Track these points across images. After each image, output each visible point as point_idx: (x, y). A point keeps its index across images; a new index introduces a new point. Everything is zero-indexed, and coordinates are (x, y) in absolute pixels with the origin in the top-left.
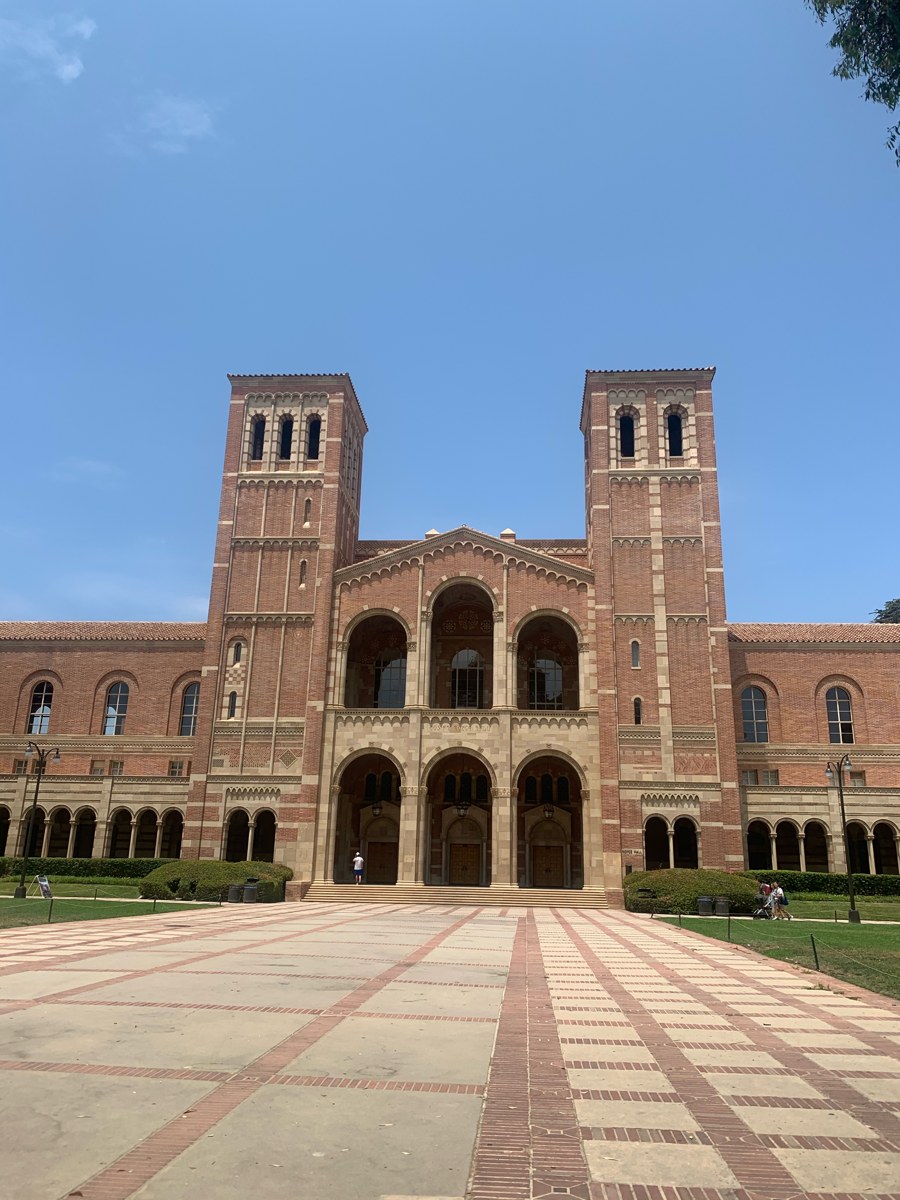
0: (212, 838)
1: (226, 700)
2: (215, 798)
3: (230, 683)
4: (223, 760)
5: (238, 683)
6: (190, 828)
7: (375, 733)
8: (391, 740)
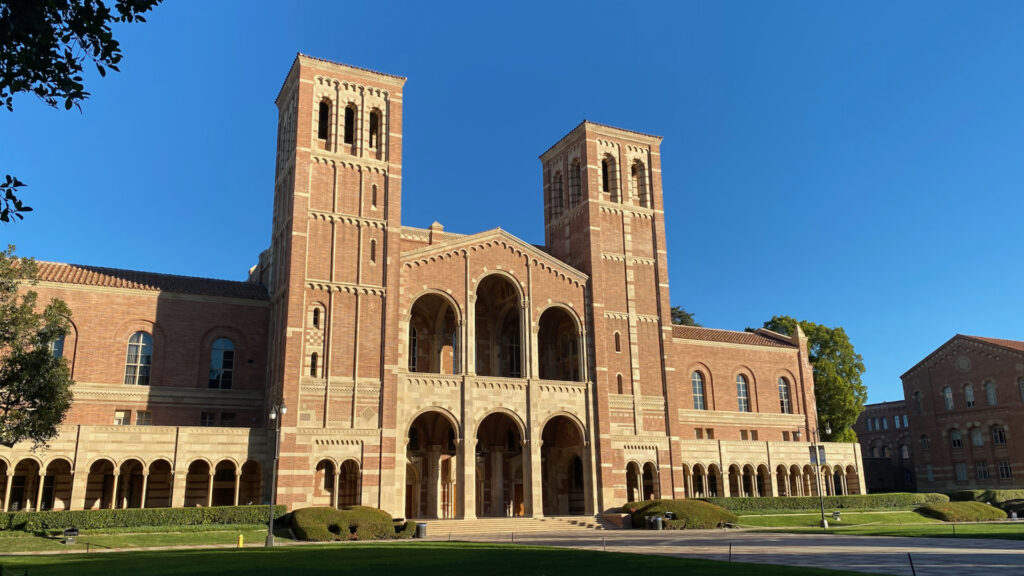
0: (304, 486)
1: (309, 360)
2: (303, 448)
3: (311, 344)
4: (309, 415)
5: (319, 345)
6: (284, 476)
7: (436, 394)
8: (450, 400)
